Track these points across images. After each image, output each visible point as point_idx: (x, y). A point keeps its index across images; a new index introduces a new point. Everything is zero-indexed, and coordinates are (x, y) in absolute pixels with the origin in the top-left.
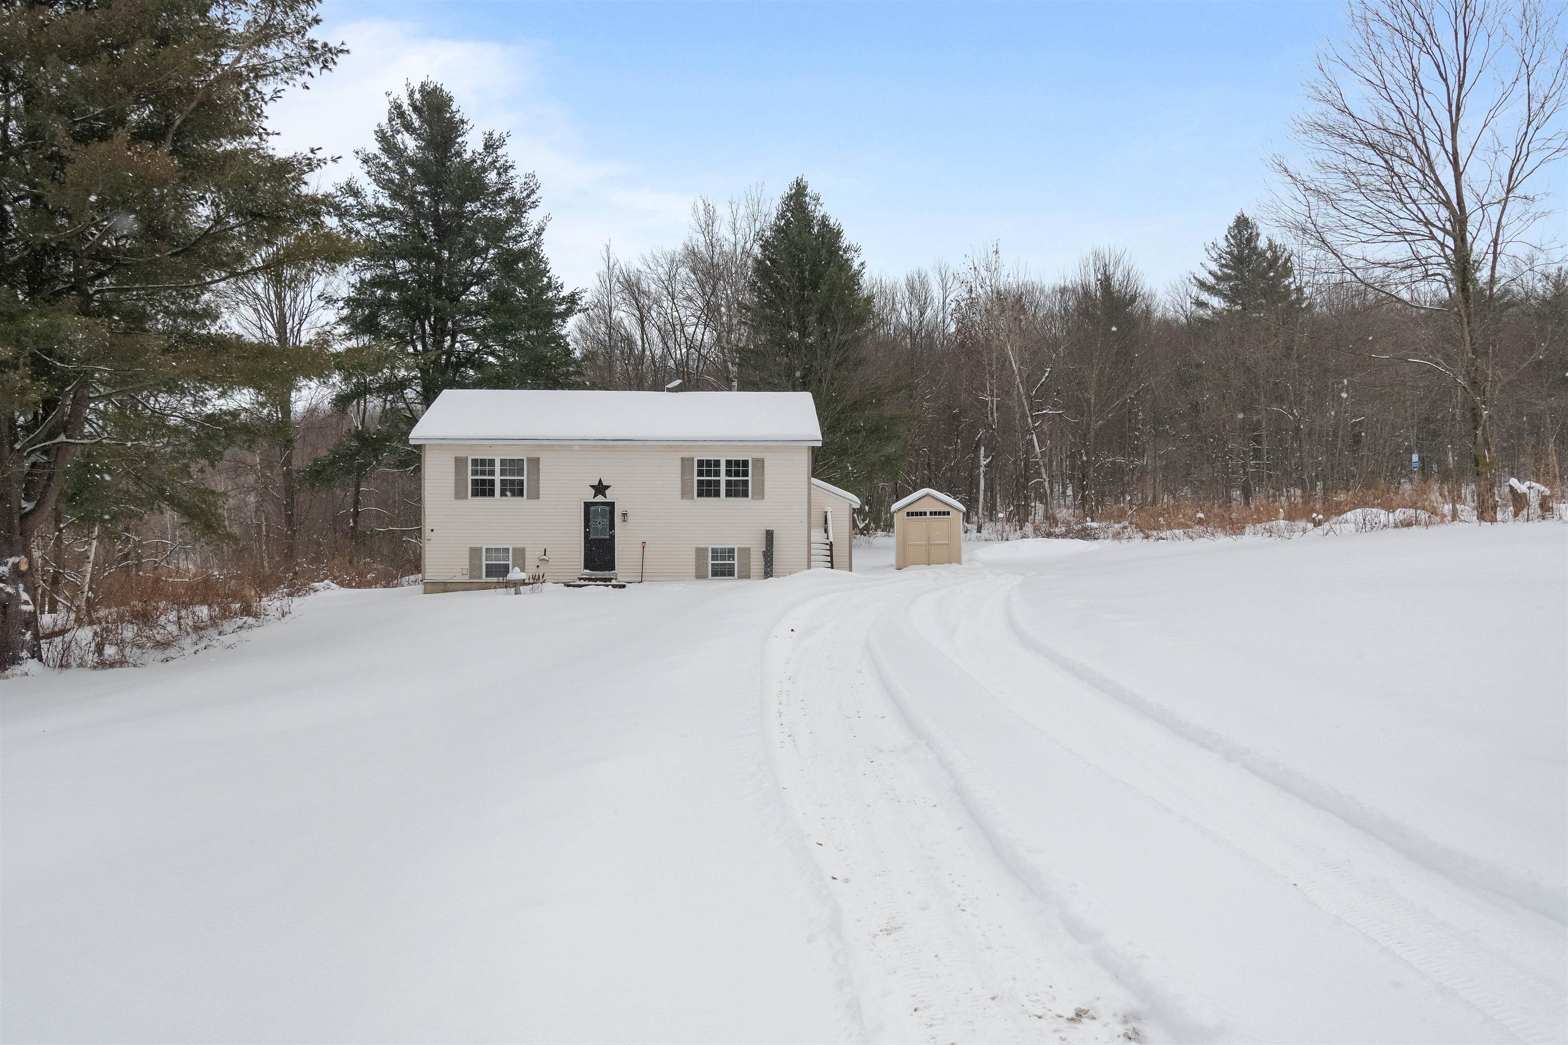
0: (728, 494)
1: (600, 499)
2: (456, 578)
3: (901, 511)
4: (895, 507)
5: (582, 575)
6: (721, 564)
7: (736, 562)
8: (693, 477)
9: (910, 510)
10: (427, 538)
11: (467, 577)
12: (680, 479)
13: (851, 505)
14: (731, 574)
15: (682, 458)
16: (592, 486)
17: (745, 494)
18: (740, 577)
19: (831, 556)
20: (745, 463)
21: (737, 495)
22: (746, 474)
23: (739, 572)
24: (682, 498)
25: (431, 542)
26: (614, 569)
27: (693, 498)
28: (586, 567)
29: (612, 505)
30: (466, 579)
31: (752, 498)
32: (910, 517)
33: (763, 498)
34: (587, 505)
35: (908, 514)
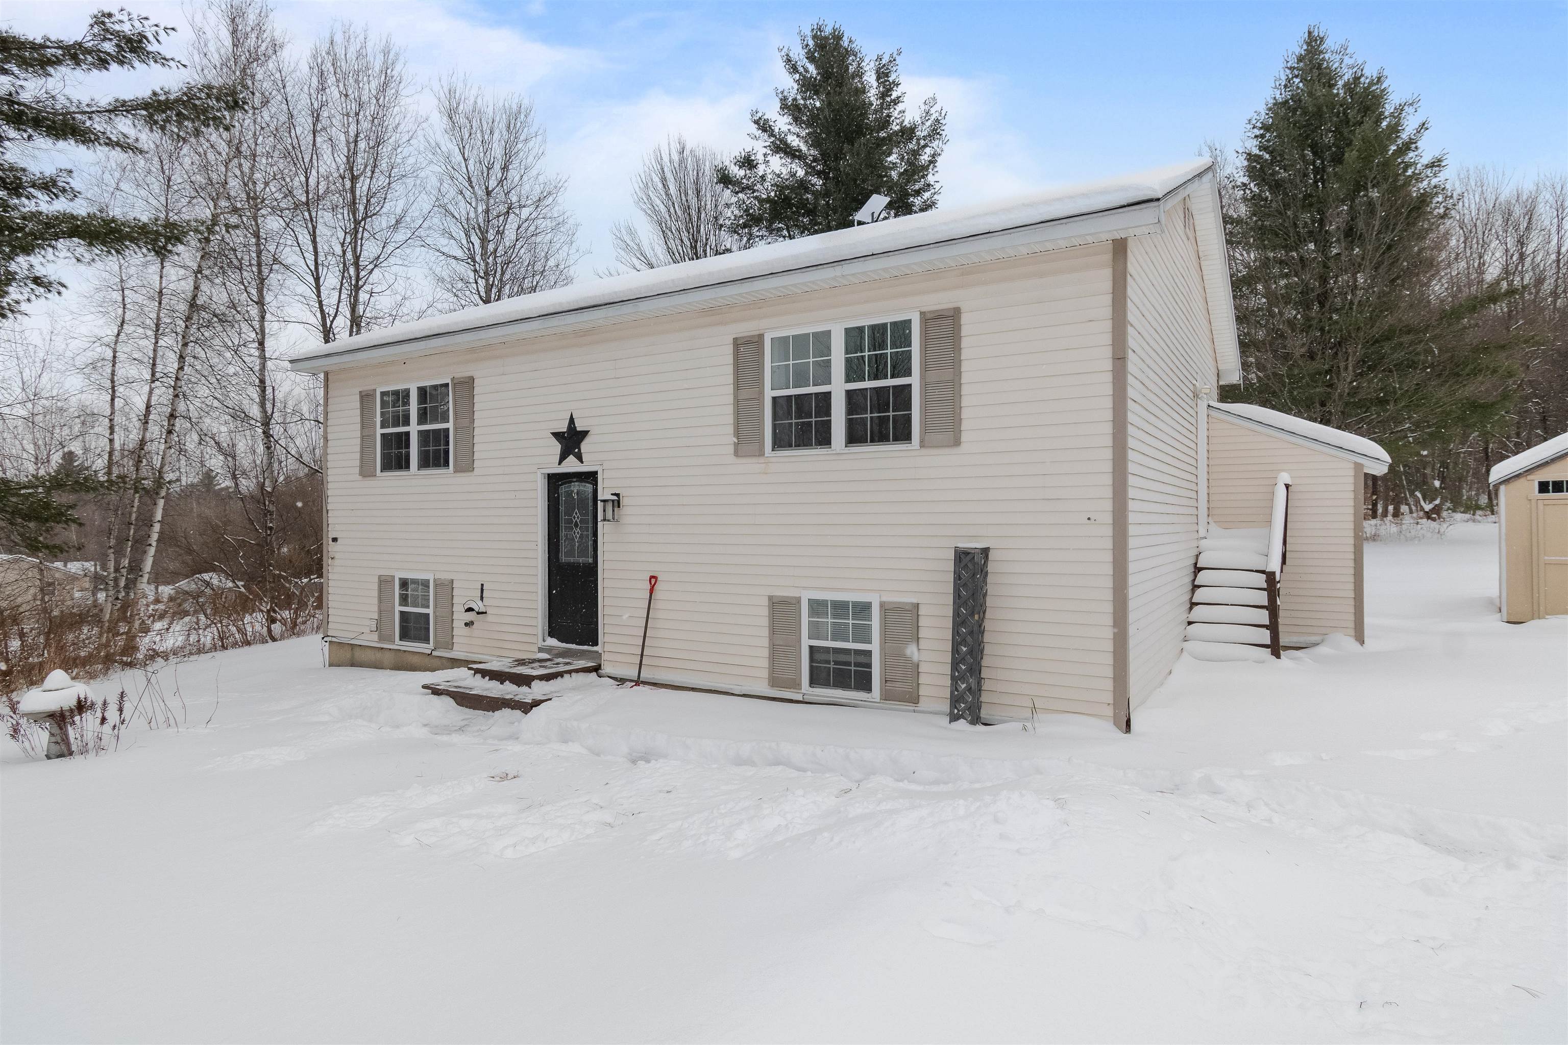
0: (854, 437)
1: (571, 465)
2: (362, 637)
3: (1522, 482)
4: (1499, 471)
5: (541, 650)
6: (837, 651)
7: (875, 647)
8: (762, 393)
9: (1551, 475)
10: (331, 555)
11: (375, 637)
12: (730, 399)
13: (1358, 466)
14: (864, 683)
15: (735, 340)
16: (557, 435)
17: (903, 434)
18: (887, 696)
19: (1272, 609)
20: (902, 330)
21: (880, 437)
22: (902, 367)
23: (885, 681)
24: (736, 454)
25: (336, 562)
26: (597, 644)
27: (761, 453)
28: (553, 631)
29: (591, 477)
30: (371, 639)
31: (922, 445)
32: (1551, 495)
33: (957, 443)
34: (555, 481)
35: (1544, 487)
